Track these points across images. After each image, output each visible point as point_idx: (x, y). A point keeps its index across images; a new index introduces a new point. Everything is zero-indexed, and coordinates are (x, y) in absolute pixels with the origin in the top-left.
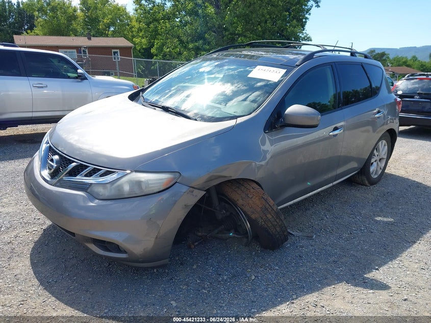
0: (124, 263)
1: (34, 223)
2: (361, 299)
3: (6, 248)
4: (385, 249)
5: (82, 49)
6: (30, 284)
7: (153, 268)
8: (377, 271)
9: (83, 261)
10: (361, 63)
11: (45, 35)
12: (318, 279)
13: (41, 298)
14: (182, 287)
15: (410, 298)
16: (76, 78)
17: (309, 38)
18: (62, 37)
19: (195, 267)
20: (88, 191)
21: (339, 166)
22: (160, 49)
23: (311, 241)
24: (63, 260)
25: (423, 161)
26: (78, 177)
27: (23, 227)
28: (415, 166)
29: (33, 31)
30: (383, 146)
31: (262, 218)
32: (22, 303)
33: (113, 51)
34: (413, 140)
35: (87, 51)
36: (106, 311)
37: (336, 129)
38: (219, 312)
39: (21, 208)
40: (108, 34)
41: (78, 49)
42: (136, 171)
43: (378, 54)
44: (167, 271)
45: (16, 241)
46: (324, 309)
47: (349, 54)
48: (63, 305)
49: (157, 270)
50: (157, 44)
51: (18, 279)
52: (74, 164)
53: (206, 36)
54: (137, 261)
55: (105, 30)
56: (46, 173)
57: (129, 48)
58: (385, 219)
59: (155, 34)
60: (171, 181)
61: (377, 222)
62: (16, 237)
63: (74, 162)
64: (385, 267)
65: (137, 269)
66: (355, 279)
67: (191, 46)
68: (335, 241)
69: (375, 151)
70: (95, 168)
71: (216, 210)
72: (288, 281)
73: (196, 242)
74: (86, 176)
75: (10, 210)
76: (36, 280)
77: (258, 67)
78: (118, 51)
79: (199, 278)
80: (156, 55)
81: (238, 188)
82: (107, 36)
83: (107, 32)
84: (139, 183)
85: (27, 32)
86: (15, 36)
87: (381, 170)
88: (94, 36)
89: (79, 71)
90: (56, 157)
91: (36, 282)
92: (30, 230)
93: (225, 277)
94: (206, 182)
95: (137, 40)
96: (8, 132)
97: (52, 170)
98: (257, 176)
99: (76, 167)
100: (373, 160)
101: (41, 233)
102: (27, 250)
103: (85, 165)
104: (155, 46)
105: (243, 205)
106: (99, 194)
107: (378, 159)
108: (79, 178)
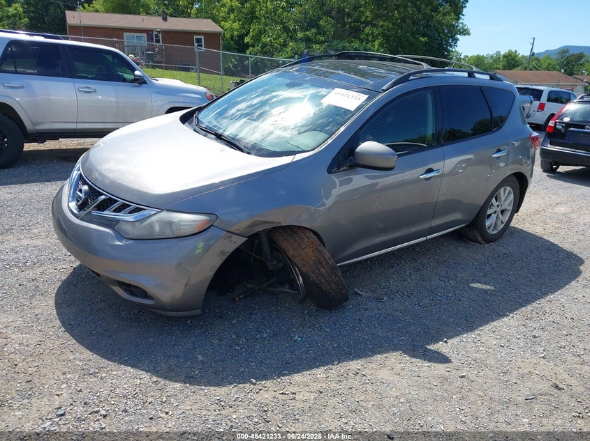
0: (154, 310)
1: (64, 260)
2: (411, 371)
3: (29, 285)
4: (466, 320)
5: (155, 33)
6: (51, 325)
7: (186, 318)
8: (445, 344)
9: (110, 306)
10: (480, 87)
11: (107, 11)
12: (370, 347)
13: (61, 340)
14: (213, 341)
15: (470, 375)
16: (133, 81)
17: (465, 30)
18: (129, 16)
19: (234, 322)
20: (116, 228)
21: (434, 216)
22: (257, 38)
23: (379, 305)
24: (90, 303)
25: (574, 216)
26: (106, 212)
27: (51, 263)
28: (560, 222)
29: (91, 5)
30: (507, 195)
31: (314, 272)
32: (40, 343)
33: (195, 37)
34: (577, 186)
35: (160, 36)
36: (126, 358)
37: (430, 171)
38: (246, 370)
39: (52, 241)
40: (190, 13)
41: (149, 32)
42: (168, 210)
43: (573, 55)
44: (201, 323)
45: (42, 278)
46: (365, 378)
47: (466, 74)
48: (82, 349)
49: (191, 322)
50: (254, 30)
51: (39, 319)
52: (103, 197)
53: (322, 23)
54: (165, 309)
55: (187, 7)
56: (73, 205)
57: (217, 35)
58: (484, 287)
59: (251, 17)
60: (205, 224)
61: (472, 288)
62: (42, 273)
63: (103, 194)
64: (456, 340)
65: (169, 318)
66: (414, 350)
67: (300, 35)
68: (409, 307)
69: (494, 200)
70: (124, 204)
71: (267, 260)
72: (335, 345)
73: (242, 294)
74: (115, 211)
75: (39, 242)
76: (58, 321)
77: (337, 90)
78: (202, 37)
79: (236, 334)
80: (253, 46)
81: (291, 236)
82: (189, 16)
83: (189, 11)
84: (170, 223)
85: (83, 7)
86: (67, 12)
87: (503, 225)
88: (171, 16)
89: (137, 73)
90: (85, 188)
91: (58, 323)
92: (59, 268)
93: (265, 335)
94: (248, 227)
95: (227, 25)
96: (48, 146)
97: (80, 202)
98: (316, 225)
99: (105, 200)
100: (489, 212)
101: (70, 272)
102: (53, 290)
103: (114, 200)
104: (251, 34)
105: (293, 256)
106: (126, 233)
107: (499, 210)
108: (108, 213)
